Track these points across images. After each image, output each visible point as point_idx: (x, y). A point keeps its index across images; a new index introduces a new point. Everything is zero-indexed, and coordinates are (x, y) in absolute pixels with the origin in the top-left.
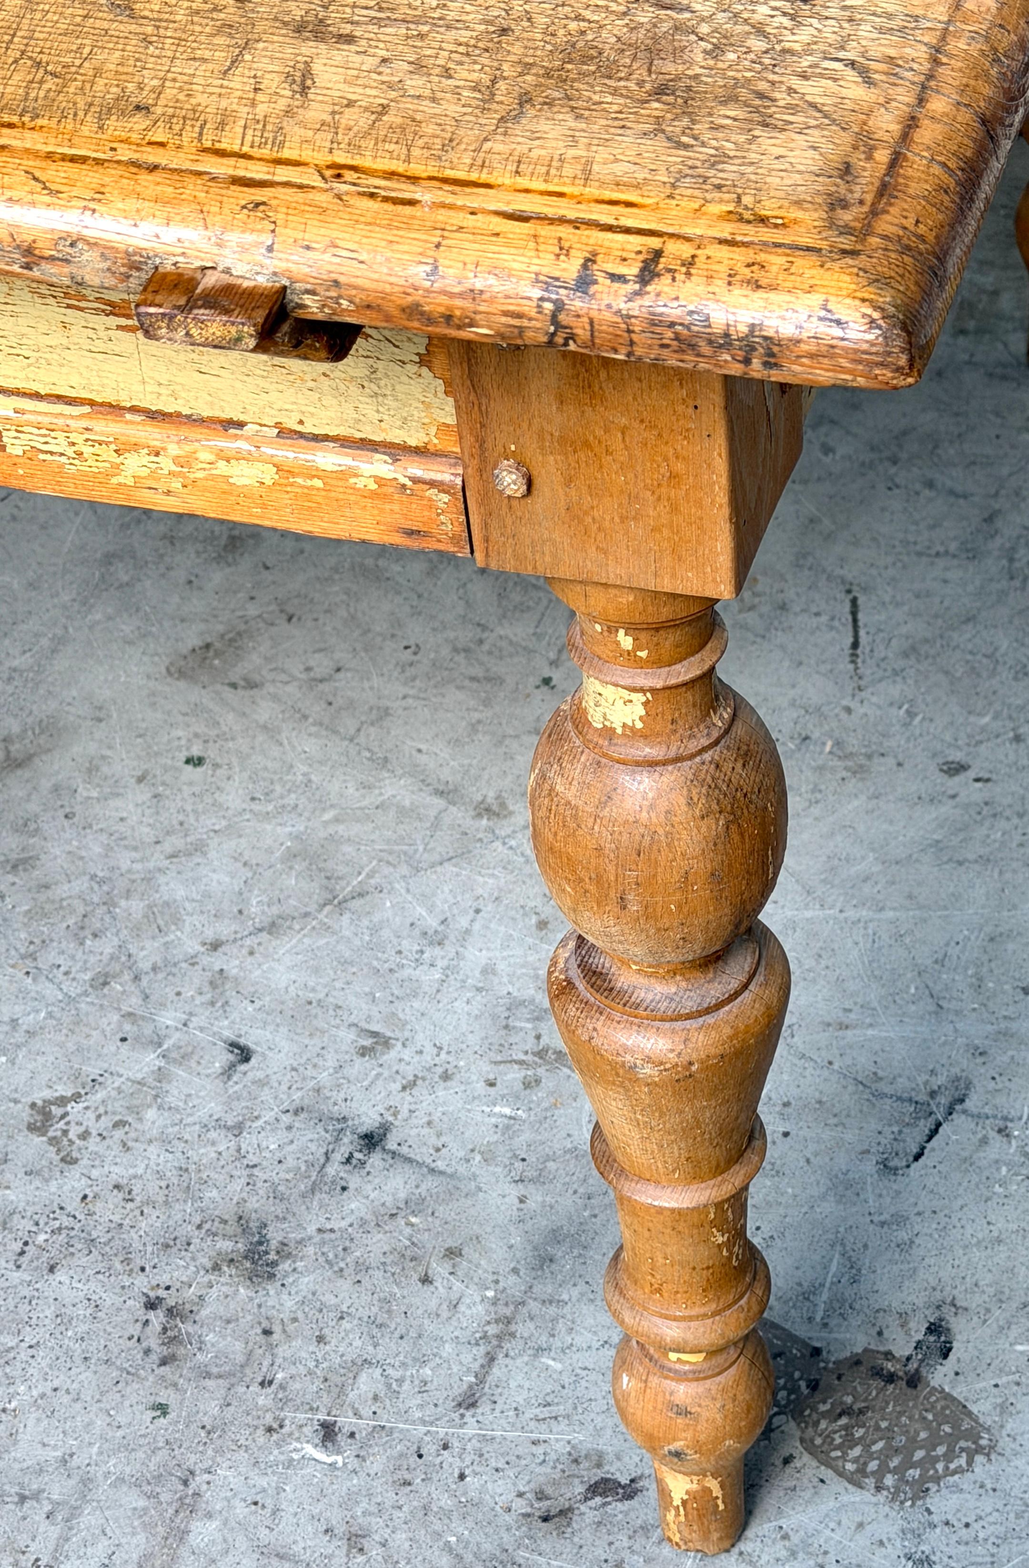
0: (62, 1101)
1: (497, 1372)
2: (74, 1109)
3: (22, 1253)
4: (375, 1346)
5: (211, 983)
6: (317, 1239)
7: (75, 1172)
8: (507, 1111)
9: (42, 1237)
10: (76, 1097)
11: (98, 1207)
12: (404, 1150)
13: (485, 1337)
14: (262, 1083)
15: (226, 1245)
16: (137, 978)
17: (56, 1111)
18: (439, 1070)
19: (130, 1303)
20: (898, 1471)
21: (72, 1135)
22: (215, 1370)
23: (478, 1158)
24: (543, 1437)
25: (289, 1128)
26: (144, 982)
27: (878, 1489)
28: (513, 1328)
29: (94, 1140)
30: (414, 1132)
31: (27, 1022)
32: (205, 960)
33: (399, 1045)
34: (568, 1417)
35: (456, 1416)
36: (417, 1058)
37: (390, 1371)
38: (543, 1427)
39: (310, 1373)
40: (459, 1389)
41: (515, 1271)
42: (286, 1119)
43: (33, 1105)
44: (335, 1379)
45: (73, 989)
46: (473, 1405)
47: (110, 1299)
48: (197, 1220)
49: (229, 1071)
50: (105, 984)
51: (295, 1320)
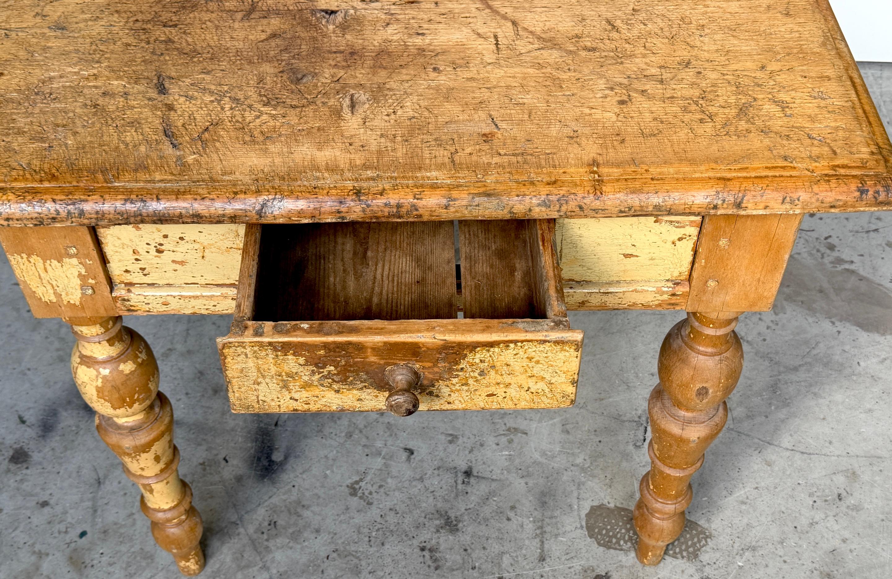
0: (357, 482)
1: (546, 546)
2: (362, 484)
3: (370, 541)
4: (503, 546)
5: (387, 428)
6: (466, 513)
7: (374, 507)
8: (507, 453)
9: (374, 534)
10: (361, 480)
11: (388, 518)
12: (480, 474)
13: (536, 535)
14: (422, 461)
15: (437, 522)
16: (361, 432)
17: (357, 486)
18: (478, 443)
19: (415, 550)
20: (686, 550)
21: (366, 494)
22: (455, 568)
23: (505, 472)
24: (571, 565)
25: (439, 475)
26: (364, 433)
27: (683, 557)
28: (544, 529)
29: (375, 494)
30: (480, 467)
31: (331, 456)
32: (381, 420)
33: (461, 437)
34: (576, 556)
35: (540, 565)
36: (469, 441)
37: (512, 554)
38: (570, 562)
39: (486, 561)
40: (537, 555)
41: (536, 509)
42: (436, 472)
43: (348, 486)
44: (496, 561)
45: (342, 441)
46: (544, 560)
47: (408, 551)
48: (423, 515)
49: (408, 459)
50: (351, 436)
51: (472, 543)
